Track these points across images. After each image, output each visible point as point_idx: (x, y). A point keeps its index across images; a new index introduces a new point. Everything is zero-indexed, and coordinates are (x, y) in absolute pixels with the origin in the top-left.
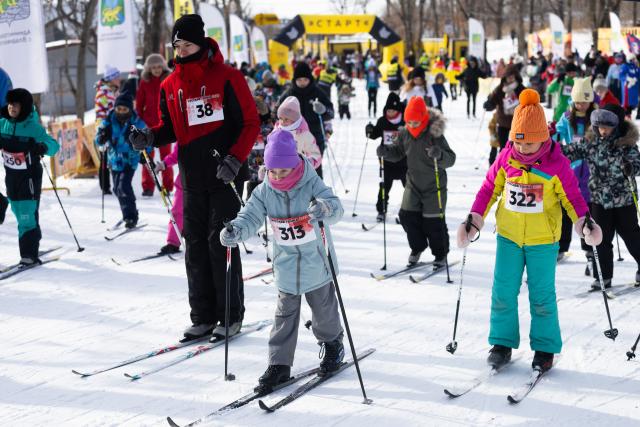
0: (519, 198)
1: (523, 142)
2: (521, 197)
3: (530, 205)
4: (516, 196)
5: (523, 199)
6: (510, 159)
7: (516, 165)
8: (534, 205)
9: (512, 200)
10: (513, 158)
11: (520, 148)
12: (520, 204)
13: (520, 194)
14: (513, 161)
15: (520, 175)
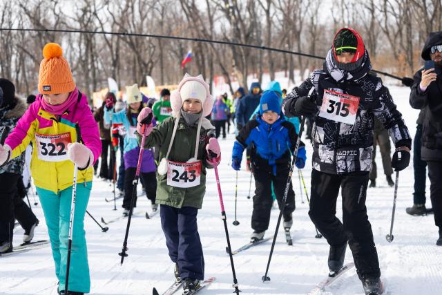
0: (49, 149)
1: (51, 94)
2: (51, 147)
3: (61, 153)
4: (46, 147)
5: (54, 149)
6: (40, 111)
7: (46, 115)
8: (65, 153)
9: (44, 151)
10: (43, 109)
11: (48, 100)
12: (51, 154)
13: (49, 145)
14: (42, 112)
15: (51, 125)
